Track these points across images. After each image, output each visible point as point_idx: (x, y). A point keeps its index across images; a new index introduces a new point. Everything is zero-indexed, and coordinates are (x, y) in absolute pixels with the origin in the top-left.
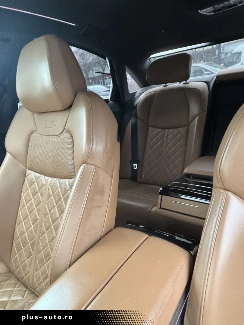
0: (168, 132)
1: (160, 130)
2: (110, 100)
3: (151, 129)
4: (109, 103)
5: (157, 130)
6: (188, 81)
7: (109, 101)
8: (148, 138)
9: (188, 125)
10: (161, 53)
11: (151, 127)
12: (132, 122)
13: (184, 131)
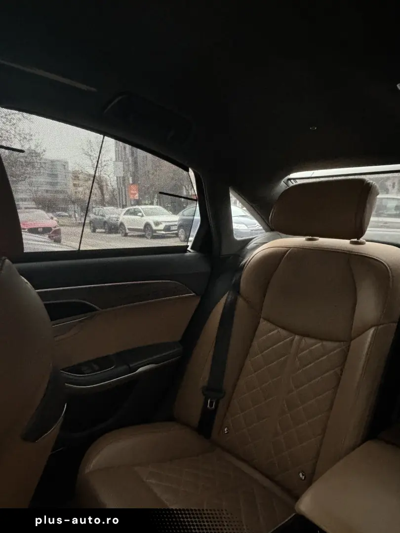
0: (300, 342)
1: (284, 333)
2: (191, 248)
3: (264, 325)
4: (188, 254)
5: (276, 331)
6: (362, 240)
7: (189, 249)
8: (255, 343)
9: (348, 339)
10: (312, 172)
11: (265, 319)
12: (226, 300)
13: (338, 350)
